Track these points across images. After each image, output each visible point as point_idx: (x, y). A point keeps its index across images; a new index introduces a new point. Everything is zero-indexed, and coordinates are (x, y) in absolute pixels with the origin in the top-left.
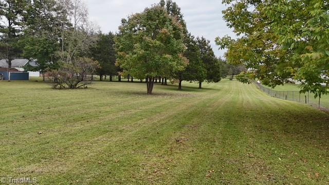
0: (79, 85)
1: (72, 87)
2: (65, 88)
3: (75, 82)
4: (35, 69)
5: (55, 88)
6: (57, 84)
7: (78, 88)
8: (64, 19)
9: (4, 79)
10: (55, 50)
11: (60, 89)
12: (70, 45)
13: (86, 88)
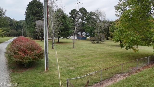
0: (100, 42)
1: (97, 43)
2: (95, 43)
3: (98, 41)
4: (88, 36)
5: (92, 43)
6: (93, 41)
7: (99, 43)
8: (98, 18)
9: (80, 39)
10: (94, 30)
11: (94, 43)
12: (99, 28)
13: (102, 43)
